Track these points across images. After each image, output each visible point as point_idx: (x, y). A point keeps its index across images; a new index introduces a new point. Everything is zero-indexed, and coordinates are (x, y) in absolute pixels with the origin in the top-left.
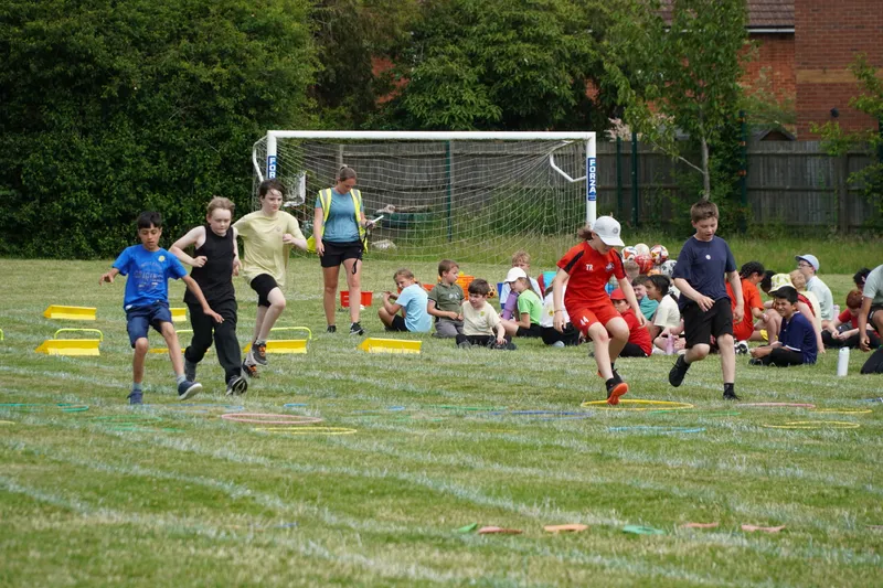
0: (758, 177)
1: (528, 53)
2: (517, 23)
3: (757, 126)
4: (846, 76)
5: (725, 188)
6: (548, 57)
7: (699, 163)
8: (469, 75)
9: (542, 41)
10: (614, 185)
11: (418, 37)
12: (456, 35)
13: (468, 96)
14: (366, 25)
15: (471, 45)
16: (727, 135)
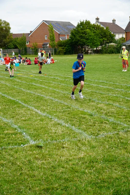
0: (27, 51)
1: (16, 43)
2: (15, 41)
3: (27, 48)
4: (32, 44)
5: (25, 52)
6: (17, 43)
7: (23, 50)
8: (12, 45)
9: (17, 42)
10: (18, 52)
11: (9, 42)
12: (12, 42)
13: (12, 46)
14: (5, 41)
15: (12, 43)
16: (25, 48)
